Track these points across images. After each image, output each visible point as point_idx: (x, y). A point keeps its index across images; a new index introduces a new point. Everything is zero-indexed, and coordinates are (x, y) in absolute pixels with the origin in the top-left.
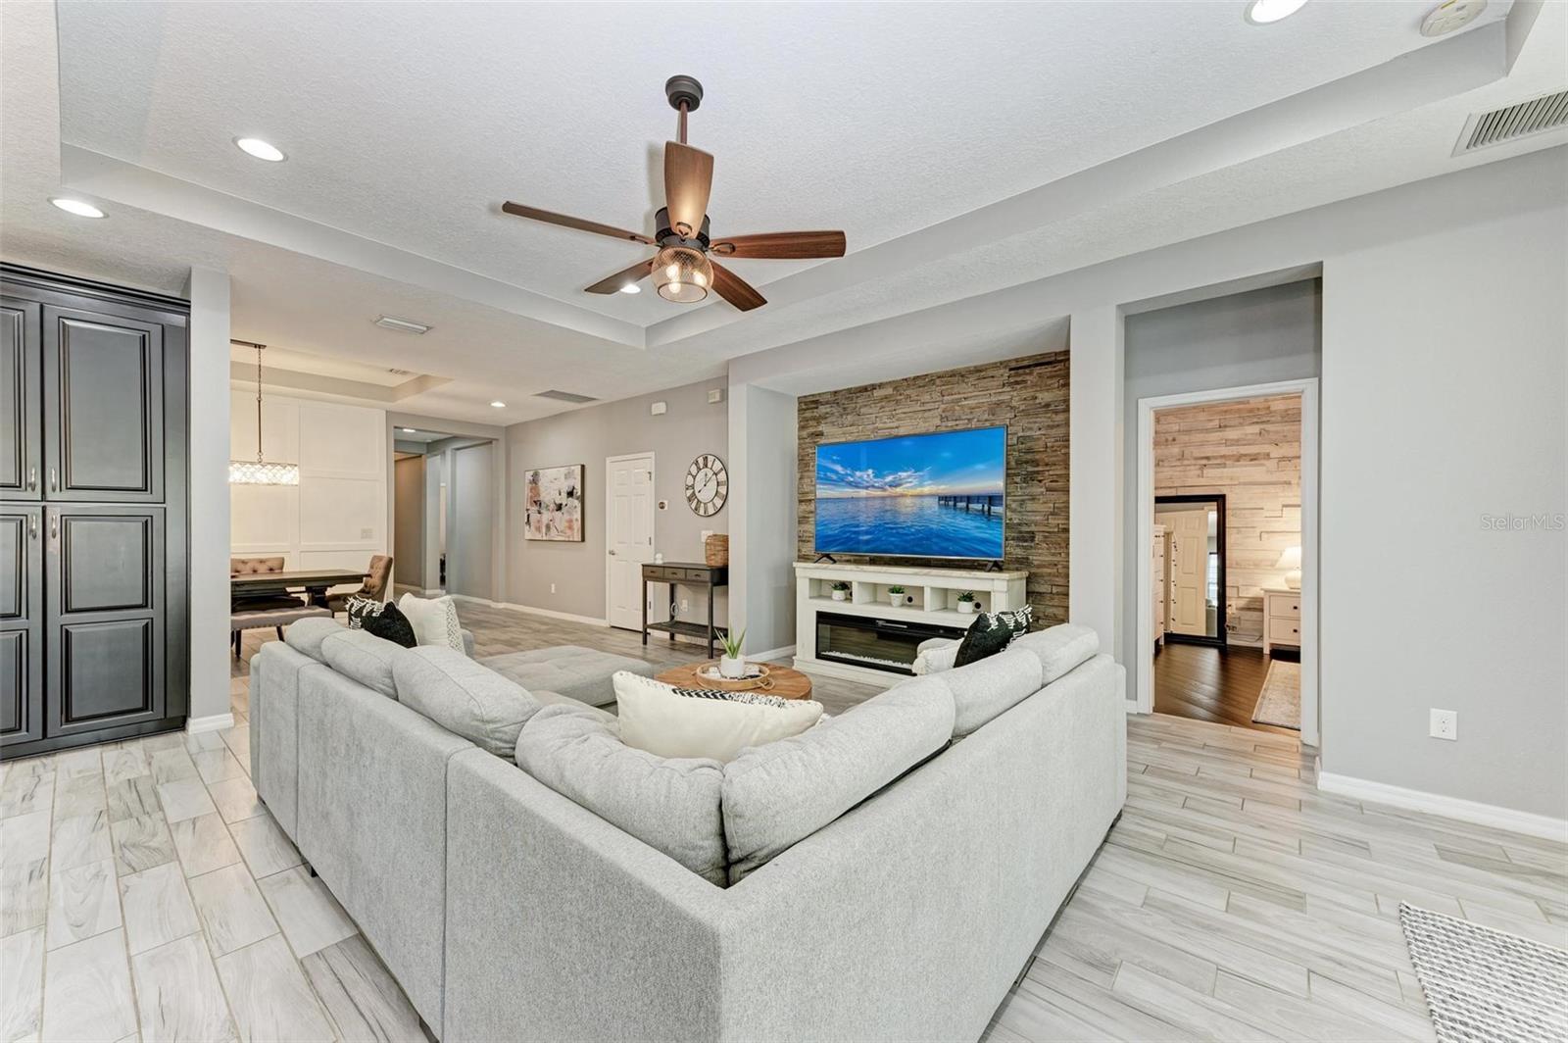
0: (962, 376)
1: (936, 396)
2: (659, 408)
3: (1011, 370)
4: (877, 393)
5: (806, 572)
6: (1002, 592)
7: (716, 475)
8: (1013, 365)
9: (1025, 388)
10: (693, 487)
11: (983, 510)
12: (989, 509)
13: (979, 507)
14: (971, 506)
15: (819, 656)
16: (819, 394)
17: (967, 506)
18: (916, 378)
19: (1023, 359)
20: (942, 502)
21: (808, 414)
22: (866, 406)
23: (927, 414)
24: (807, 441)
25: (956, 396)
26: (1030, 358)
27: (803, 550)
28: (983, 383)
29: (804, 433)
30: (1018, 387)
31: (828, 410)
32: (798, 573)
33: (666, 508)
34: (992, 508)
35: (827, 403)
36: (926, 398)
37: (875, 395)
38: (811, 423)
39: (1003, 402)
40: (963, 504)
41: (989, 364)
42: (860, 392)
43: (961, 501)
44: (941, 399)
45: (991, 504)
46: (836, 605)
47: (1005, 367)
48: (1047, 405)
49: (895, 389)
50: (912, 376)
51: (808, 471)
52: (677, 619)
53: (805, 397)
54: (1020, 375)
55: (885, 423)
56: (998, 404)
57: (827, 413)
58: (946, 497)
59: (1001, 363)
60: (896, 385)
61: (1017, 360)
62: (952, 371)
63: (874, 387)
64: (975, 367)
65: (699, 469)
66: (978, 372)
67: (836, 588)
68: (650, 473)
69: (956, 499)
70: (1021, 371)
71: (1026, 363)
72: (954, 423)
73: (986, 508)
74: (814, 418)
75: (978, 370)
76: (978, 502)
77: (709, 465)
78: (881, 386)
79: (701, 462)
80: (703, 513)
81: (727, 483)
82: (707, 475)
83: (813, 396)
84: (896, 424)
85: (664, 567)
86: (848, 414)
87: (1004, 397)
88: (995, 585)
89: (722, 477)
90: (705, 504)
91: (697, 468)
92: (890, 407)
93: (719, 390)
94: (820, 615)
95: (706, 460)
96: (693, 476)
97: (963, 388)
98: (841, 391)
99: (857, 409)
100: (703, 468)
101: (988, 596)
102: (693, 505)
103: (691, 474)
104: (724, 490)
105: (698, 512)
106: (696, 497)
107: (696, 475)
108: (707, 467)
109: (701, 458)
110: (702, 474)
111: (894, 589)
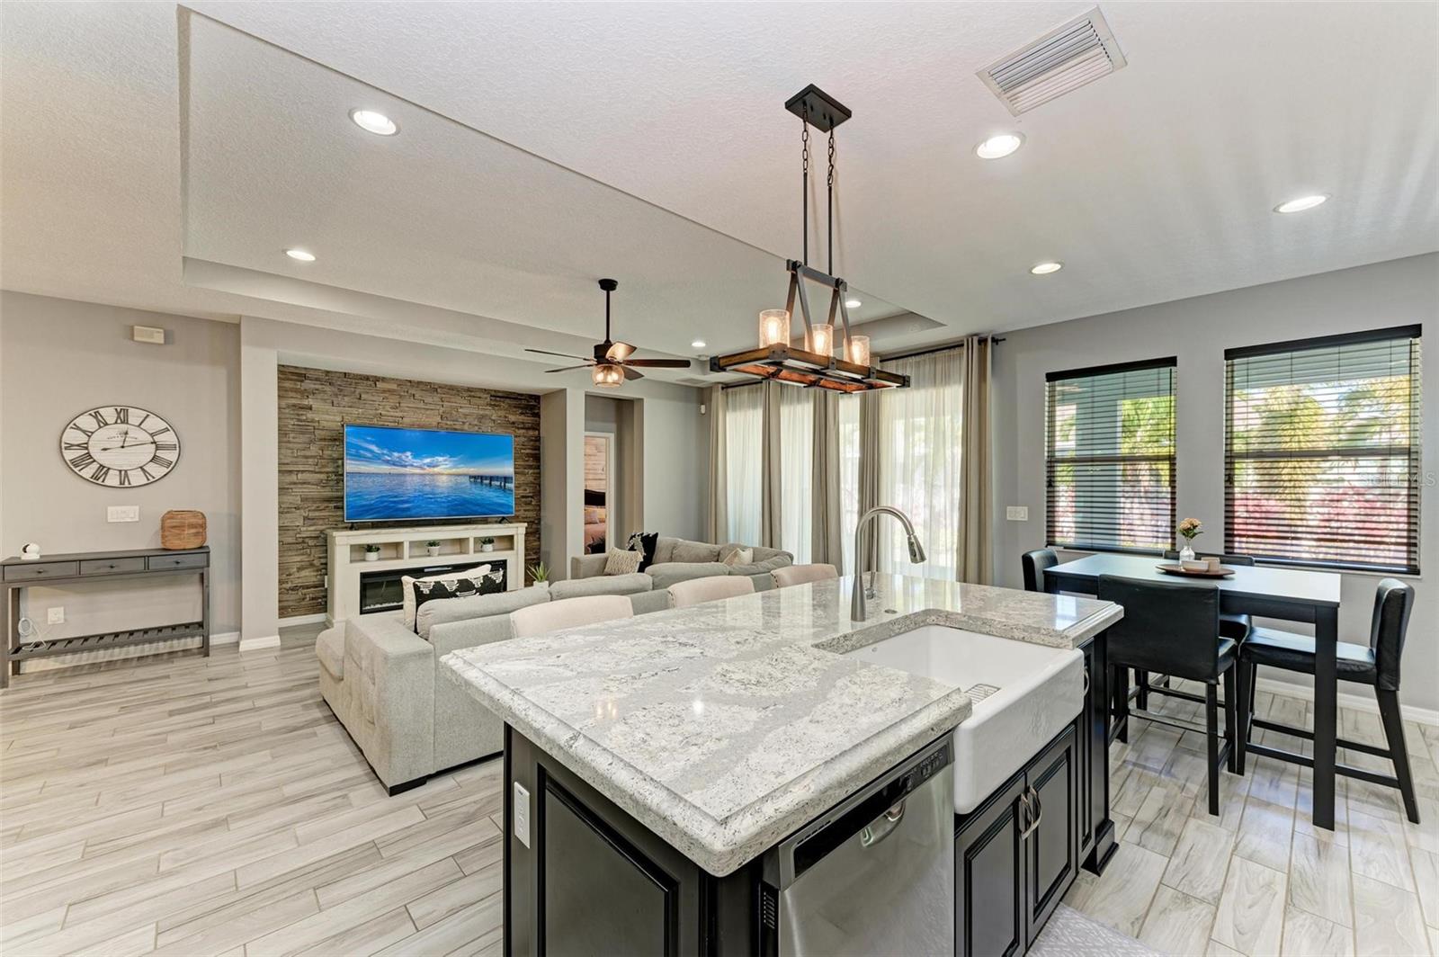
0: (459, 391)
1: (437, 400)
3: (491, 396)
4: (379, 385)
5: (343, 541)
6: (520, 535)
7: (153, 435)
8: (493, 393)
9: (501, 410)
10: (84, 446)
11: (500, 486)
12: (505, 485)
13: (498, 483)
14: (492, 483)
15: (365, 612)
16: (306, 369)
17: (490, 483)
18: (419, 383)
19: (499, 391)
20: (472, 480)
21: (292, 385)
22: (367, 393)
23: (428, 412)
24: (287, 411)
25: (454, 404)
26: (503, 392)
28: (474, 401)
29: (284, 403)
30: (496, 408)
31: (317, 387)
32: (338, 540)
35: (317, 379)
36: (429, 400)
38: (291, 394)
39: (487, 415)
40: (488, 482)
41: (478, 389)
42: (361, 379)
43: (486, 480)
44: (441, 403)
45: (505, 482)
47: (488, 393)
48: (513, 423)
49: (399, 385)
50: (416, 380)
51: (289, 442)
53: (290, 367)
54: (497, 401)
55: (389, 411)
56: (483, 416)
57: (317, 390)
59: (485, 390)
60: (400, 383)
61: (495, 391)
62: (451, 386)
63: (377, 379)
64: (468, 388)
65: (103, 424)
66: (470, 392)
67: (369, 551)
69: (482, 478)
70: (498, 399)
71: (500, 394)
72: (452, 423)
73: (503, 484)
75: (469, 390)
76: (497, 481)
77: (134, 420)
78: (383, 379)
79: (109, 414)
80: (116, 483)
81: (178, 447)
82: (126, 433)
83: (296, 367)
84: (400, 414)
85: (80, 561)
86: (345, 396)
87: (487, 412)
88: (519, 531)
89: (169, 438)
90: (120, 471)
91: (98, 421)
92: (393, 400)
93: (161, 330)
94: (364, 576)
95: (122, 416)
96: (84, 432)
97: (458, 399)
98: (336, 372)
99: (357, 393)
100: (116, 423)
101: (510, 538)
102: (88, 472)
103: (78, 428)
104: (171, 456)
105: (100, 482)
106: (94, 461)
107: (92, 430)
108: (125, 421)
109: (112, 410)
110: (114, 431)
111: (433, 544)
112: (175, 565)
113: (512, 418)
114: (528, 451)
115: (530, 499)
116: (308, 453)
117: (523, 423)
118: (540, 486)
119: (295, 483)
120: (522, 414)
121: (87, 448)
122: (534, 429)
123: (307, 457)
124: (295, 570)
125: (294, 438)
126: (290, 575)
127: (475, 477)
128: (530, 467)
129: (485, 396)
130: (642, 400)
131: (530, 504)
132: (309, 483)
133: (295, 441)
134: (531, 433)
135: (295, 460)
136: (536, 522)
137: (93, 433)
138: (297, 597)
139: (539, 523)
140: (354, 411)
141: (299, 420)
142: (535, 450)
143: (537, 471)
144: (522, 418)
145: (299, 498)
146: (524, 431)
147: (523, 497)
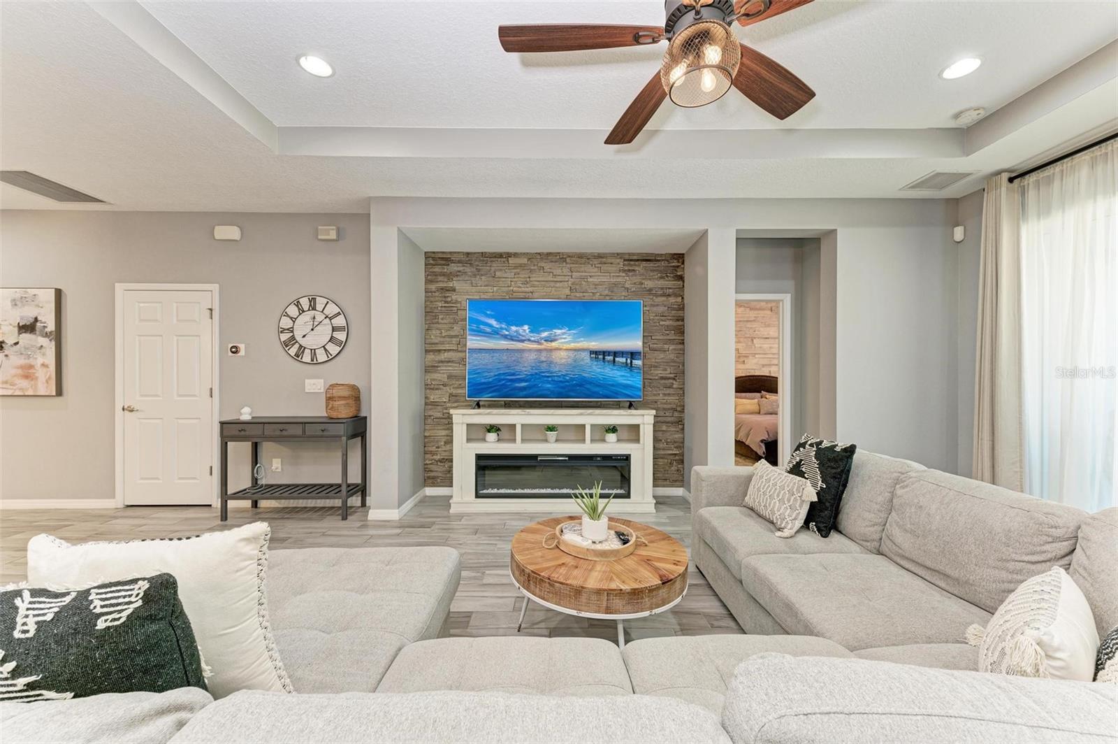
0: (588, 259)
1: (566, 271)
2: (232, 233)
3: (625, 260)
4: (511, 261)
5: (462, 418)
6: (648, 424)
7: (331, 319)
8: (627, 257)
9: (636, 275)
10: (291, 330)
11: (626, 362)
12: (631, 362)
13: (623, 360)
14: (617, 359)
15: (478, 496)
16: (451, 253)
17: (614, 359)
18: (549, 254)
19: (633, 254)
20: (593, 356)
21: (437, 269)
22: (501, 270)
23: (558, 285)
24: (437, 294)
25: (584, 274)
26: (639, 254)
27: (432, 397)
28: (604, 267)
29: (433, 287)
30: (630, 274)
31: (461, 269)
32: (455, 419)
33: (242, 353)
34: (633, 361)
35: (459, 262)
36: (558, 272)
37: (510, 262)
38: (440, 278)
39: (619, 283)
40: (611, 358)
41: (610, 253)
42: (495, 257)
43: (609, 356)
44: (570, 274)
45: (632, 358)
46: (492, 446)
47: (621, 258)
48: (650, 290)
49: (529, 259)
50: (546, 251)
51: (438, 323)
52: (263, 482)
53: (434, 253)
54: (631, 265)
55: (520, 287)
56: (615, 284)
57: (459, 272)
58: (596, 352)
59: (618, 254)
60: (531, 257)
61: (629, 254)
62: (580, 253)
63: (509, 255)
64: (599, 254)
65: (302, 311)
66: (601, 259)
67: (489, 431)
68: (211, 310)
69: (604, 353)
70: (632, 263)
71: (635, 258)
72: (581, 294)
73: (629, 361)
74: (443, 274)
75: (600, 256)
76: (623, 357)
77: (319, 307)
78: (516, 255)
79: (305, 303)
80: (309, 360)
81: (346, 329)
82: (314, 318)
83: (443, 253)
84: (530, 289)
85: (264, 423)
86: (482, 275)
87: (619, 280)
88: (645, 419)
89: (340, 321)
90: (311, 350)
91: (299, 309)
92: (524, 274)
93: (335, 227)
94: (479, 457)
95: (313, 302)
96: (291, 318)
97: (588, 268)
98: (475, 253)
99: (492, 272)
100: (309, 310)
101: (635, 429)
102: (293, 351)
103: (288, 316)
104: (341, 336)
105: (299, 359)
106: (297, 342)
107: (295, 317)
108: (314, 309)
109: (306, 299)
110: (306, 317)
111: (551, 428)
112: (321, 433)
113: (649, 284)
114: (668, 323)
115: (671, 381)
116: (452, 334)
117: (662, 289)
118: (683, 365)
119: (442, 362)
120: (662, 278)
121: (292, 332)
122: (676, 295)
123: (452, 337)
124: (443, 443)
125: (442, 319)
126: (438, 447)
127: (596, 353)
128: (671, 341)
129: (618, 260)
130: (833, 233)
131: (671, 387)
132: (452, 362)
133: (443, 322)
134: (672, 300)
135: (442, 339)
136: (679, 409)
137: (296, 319)
138: (444, 469)
139: (682, 411)
140: (489, 289)
141: (446, 302)
142: (678, 320)
143: (681, 346)
144: (661, 283)
145: (445, 376)
146: (664, 298)
147: (662, 378)
